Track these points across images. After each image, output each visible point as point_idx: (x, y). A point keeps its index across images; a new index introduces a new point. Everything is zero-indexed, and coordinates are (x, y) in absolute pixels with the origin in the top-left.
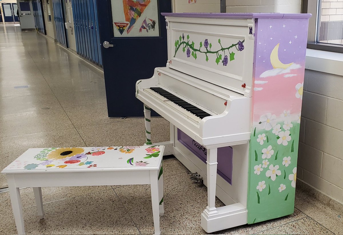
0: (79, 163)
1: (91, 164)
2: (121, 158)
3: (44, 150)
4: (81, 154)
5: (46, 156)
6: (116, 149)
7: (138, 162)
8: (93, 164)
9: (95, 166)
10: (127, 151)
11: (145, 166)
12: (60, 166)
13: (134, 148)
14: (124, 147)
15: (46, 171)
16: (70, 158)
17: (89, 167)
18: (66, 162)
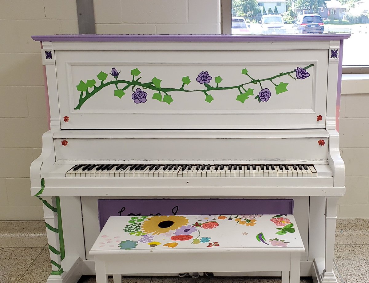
0: (192, 240)
1: (210, 242)
2: (246, 233)
3: (132, 218)
4: (186, 226)
5: (139, 228)
6: (230, 219)
7: (272, 240)
8: (212, 241)
9: (217, 244)
10: (247, 222)
11: (285, 245)
12: (169, 245)
13: (254, 218)
14: (239, 216)
15: (151, 251)
16: (175, 231)
17: (209, 246)
18: (174, 238)
